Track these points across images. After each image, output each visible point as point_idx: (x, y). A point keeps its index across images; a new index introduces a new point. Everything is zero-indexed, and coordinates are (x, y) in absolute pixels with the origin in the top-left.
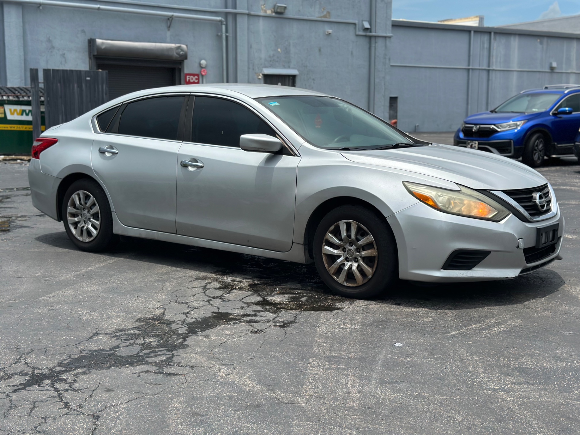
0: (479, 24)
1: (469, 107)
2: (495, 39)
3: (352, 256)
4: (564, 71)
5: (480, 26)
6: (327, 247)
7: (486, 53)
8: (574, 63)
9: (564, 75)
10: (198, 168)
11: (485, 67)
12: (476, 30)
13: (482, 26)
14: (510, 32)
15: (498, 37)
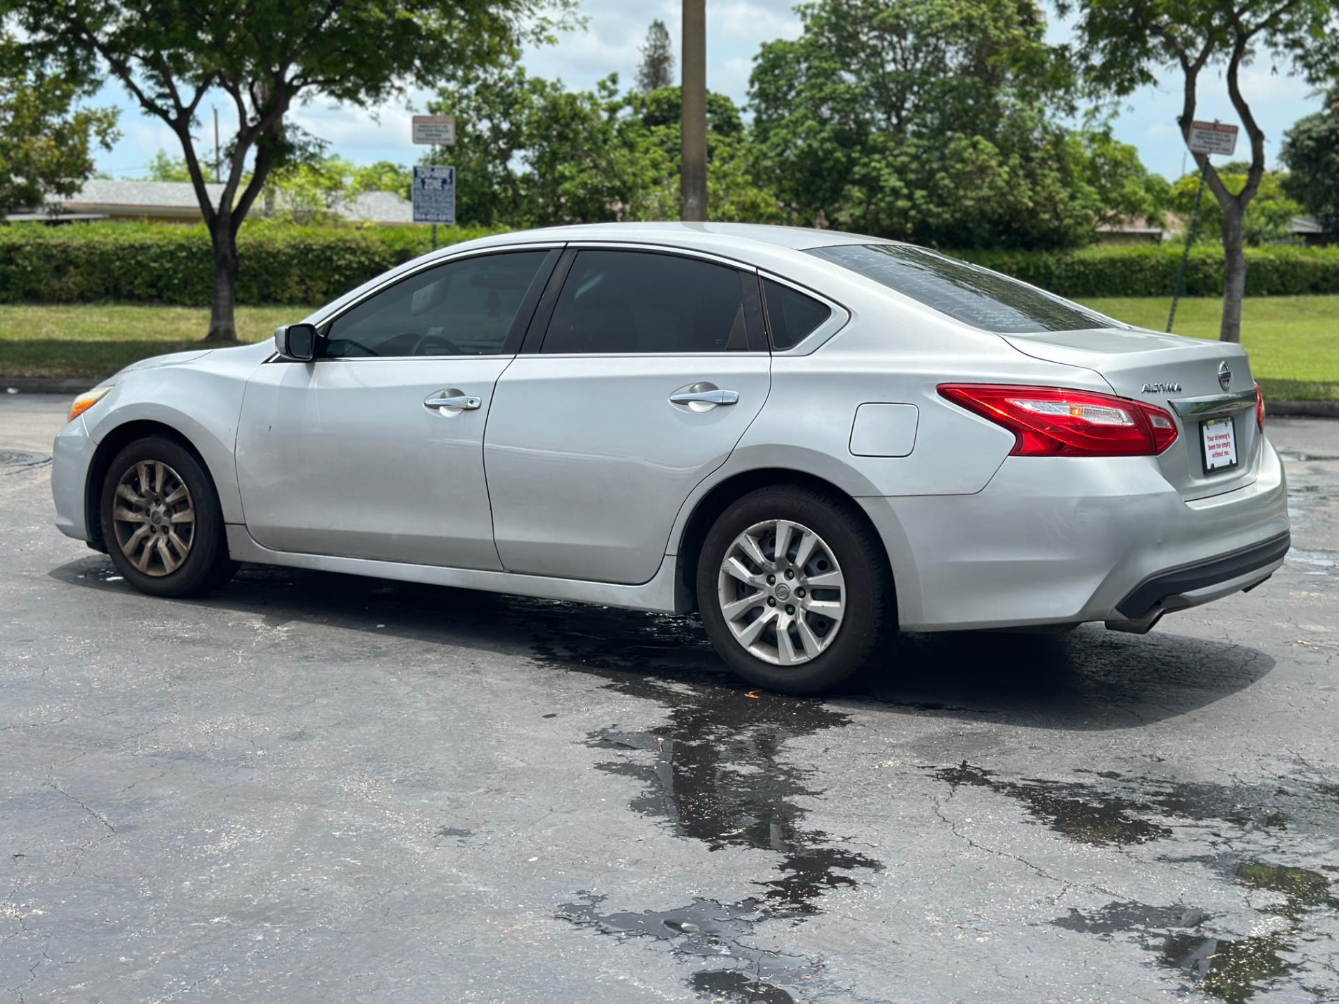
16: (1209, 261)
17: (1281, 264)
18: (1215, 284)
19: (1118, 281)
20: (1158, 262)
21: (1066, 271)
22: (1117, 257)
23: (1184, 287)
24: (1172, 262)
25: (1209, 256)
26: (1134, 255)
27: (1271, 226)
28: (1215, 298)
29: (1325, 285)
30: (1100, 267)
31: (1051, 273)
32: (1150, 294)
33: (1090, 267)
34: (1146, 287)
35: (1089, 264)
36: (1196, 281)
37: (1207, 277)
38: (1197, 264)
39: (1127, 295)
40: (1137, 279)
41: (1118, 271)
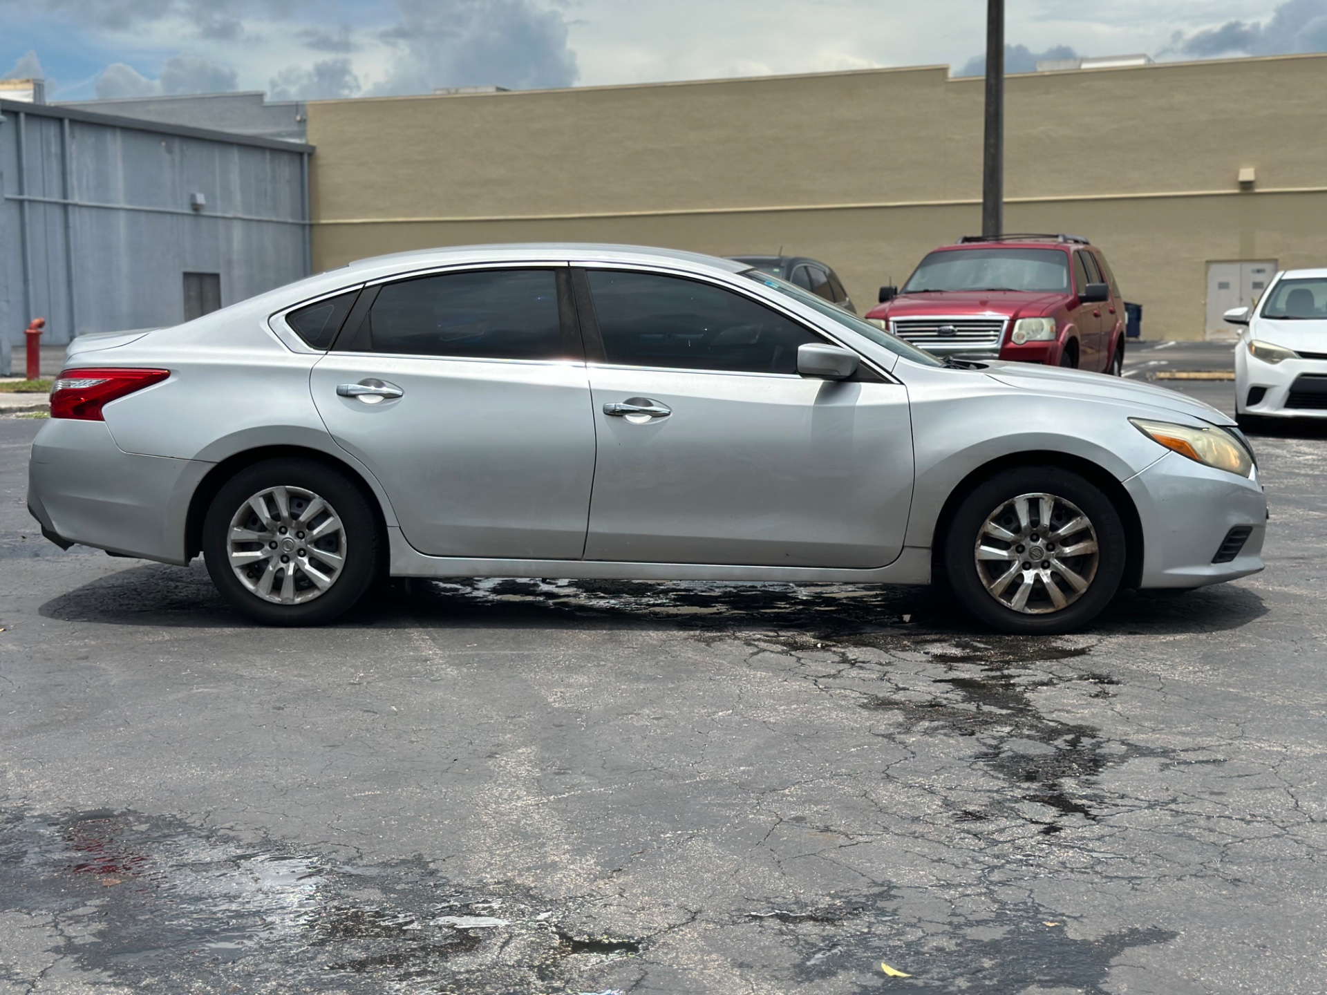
0: (35, 98)
1: (31, 289)
2: (73, 137)
3: (1041, 558)
4: (219, 214)
5: (38, 103)
6: (984, 548)
7: (55, 165)
8: (238, 197)
9: (221, 222)
10: (653, 417)
11: (57, 198)
12: (29, 111)
13: (42, 104)
14: (103, 121)
15: (78, 131)
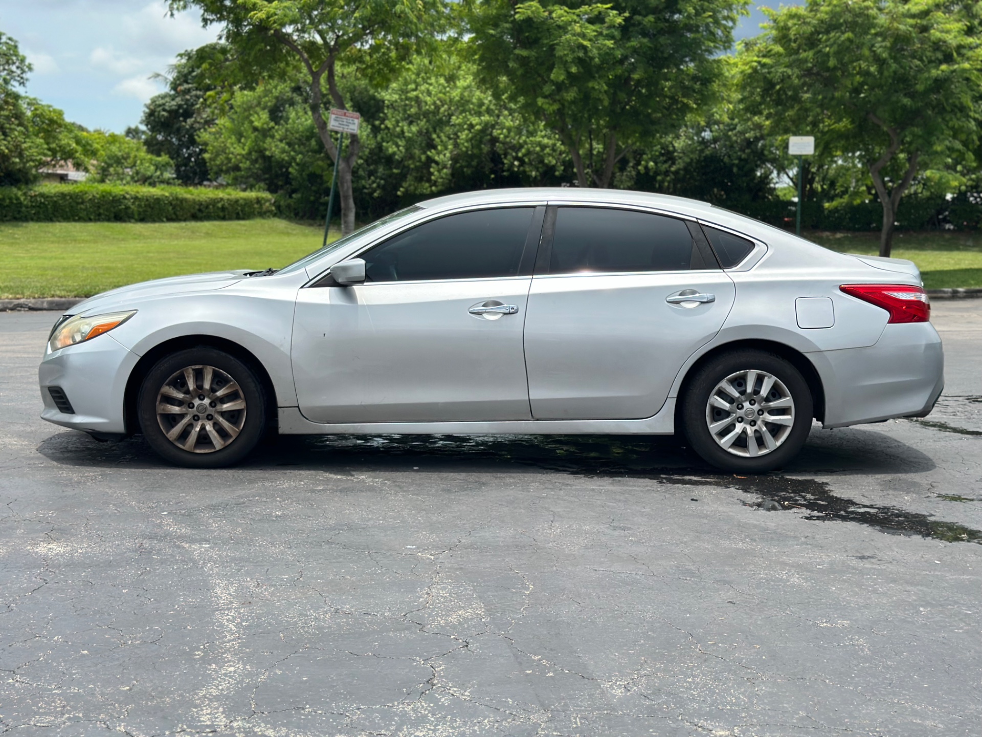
16: (128, 196)
17: (173, 200)
18: (133, 214)
19: (67, 210)
20: (94, 196)
21: (31, 201)
22: (66, 192)
23: (112, 215)
24: (104, 196)
25: (127, 193)
26: (77, 191)
27: (158, 173)
28: (134, 223)
29: (200, 215)
30: (55, 199)
31: (21, 203)
32: (90, 220)
33: (48, 199)
34: (87, 214)
35: (48, 197)
36: (120, 210)
37: (127, 208)
38: (120, 199)
39: (75, 221)
40: (81, 209)
41: (67, 203)
